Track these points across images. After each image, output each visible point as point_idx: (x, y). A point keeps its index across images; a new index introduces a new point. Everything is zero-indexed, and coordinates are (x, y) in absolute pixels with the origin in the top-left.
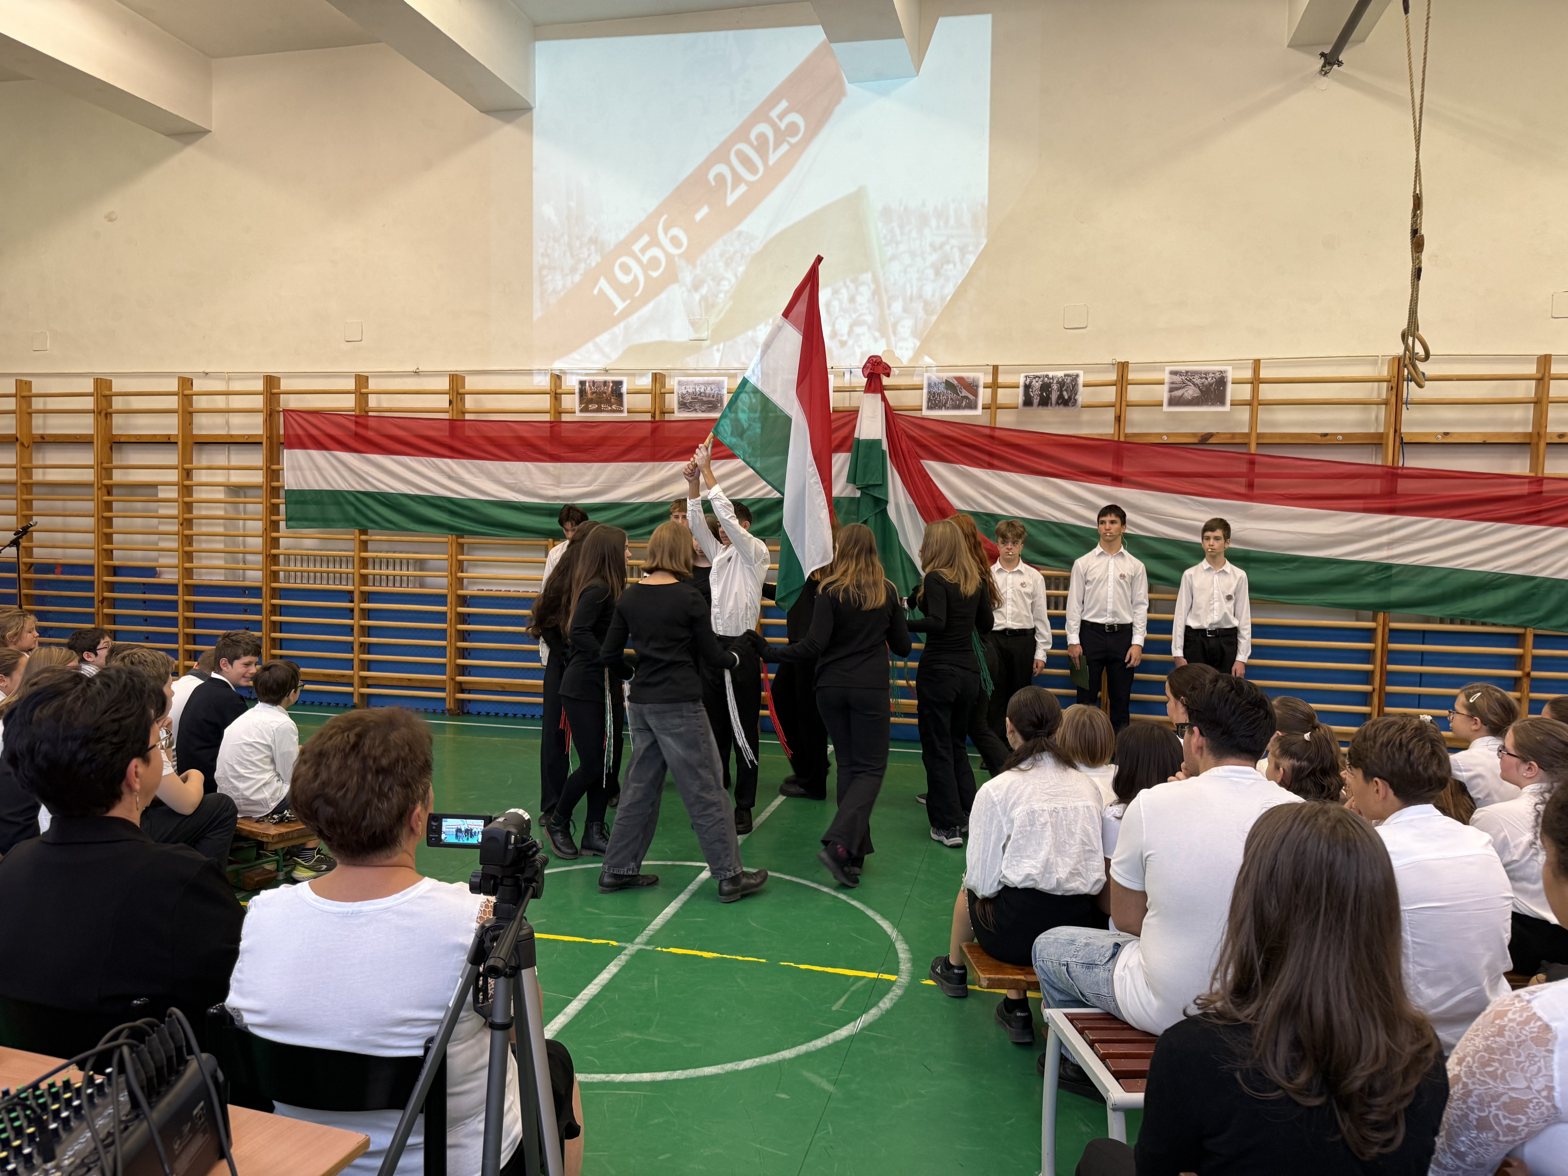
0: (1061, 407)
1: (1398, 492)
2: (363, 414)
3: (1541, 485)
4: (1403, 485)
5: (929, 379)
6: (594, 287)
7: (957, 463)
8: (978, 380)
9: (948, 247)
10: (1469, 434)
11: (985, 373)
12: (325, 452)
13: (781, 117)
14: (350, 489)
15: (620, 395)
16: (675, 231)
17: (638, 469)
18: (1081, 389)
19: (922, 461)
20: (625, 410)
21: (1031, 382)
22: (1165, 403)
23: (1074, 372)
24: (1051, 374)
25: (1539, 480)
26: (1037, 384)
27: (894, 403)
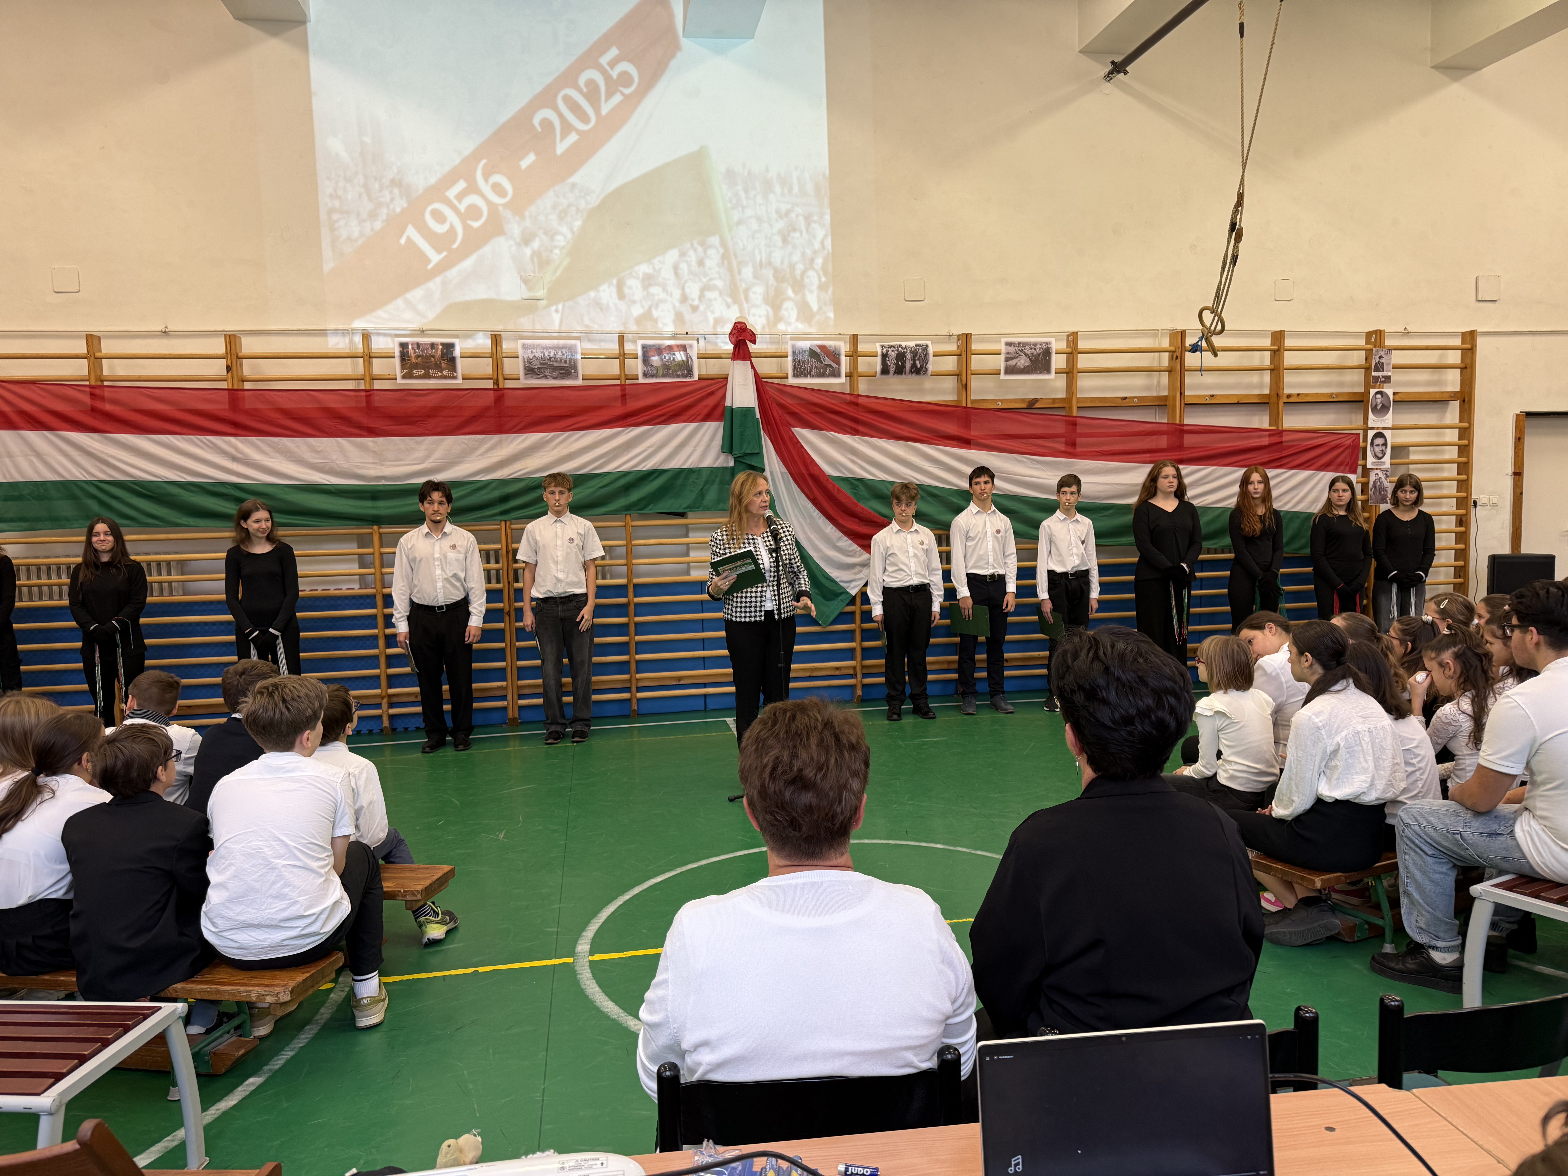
0: (914, 375)
1: (1185, 446)
2: (99, 383)
3: (1282, 436)
4: (1188, 440)
5: (793, 346)
6: (401, 236)
7: (827, 430)
8: (840, 347)
9: (793, 215)
10: (1228, 396)
11: (845, 342)
12: (46, 433)
13: (613, 64)
14: (89, 478)
15: (453, 360)
16: (497, 178)
17: (482, 443)
18: (931, 358)
19: (792, 429)
20: (460, 376)
21: (887, 351)
22: (1002, 372)
23: (924, 342)
24: (904, 344)
25: (1280, 433)
26: (893, 354)
27: (760, 371)
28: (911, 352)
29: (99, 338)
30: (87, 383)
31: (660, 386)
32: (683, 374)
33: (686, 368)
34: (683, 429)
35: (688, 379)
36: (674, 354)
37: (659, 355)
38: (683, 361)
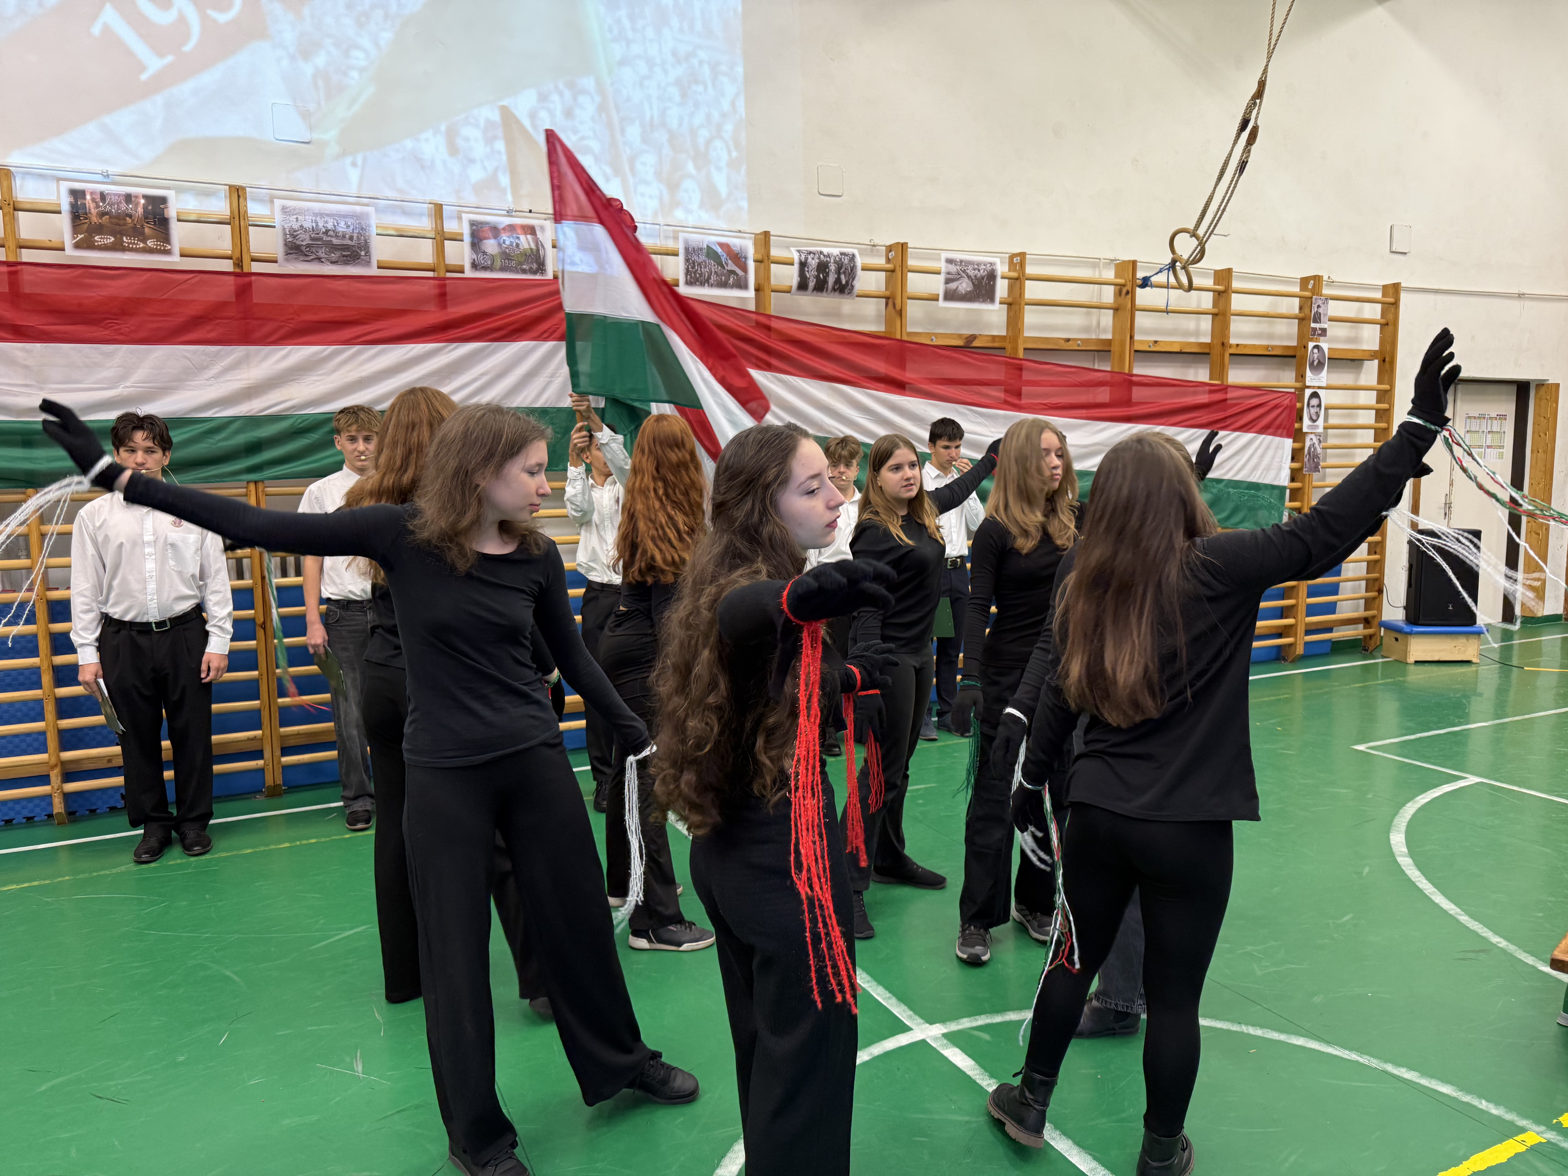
0: (837, 293)
1: (1133, 400)
4: (1137, 394)
8: (747, 249)
10: (1172, 343)
11: (755, 243)
15: (164, 223)
18: (859, 273)
20: (176, 251)
21: (806, 259)
22: (941, 297)
23: (849, 251)
24: (826, 251)
25: (1225, 388)
26: (813, 262)
28: (835, 262)
31: (498, 284)
32: (532, 268)
33: (536, 259)
35: (538, 277)
36: (518, 238)
37: (495, 237)
38: (531, 249)
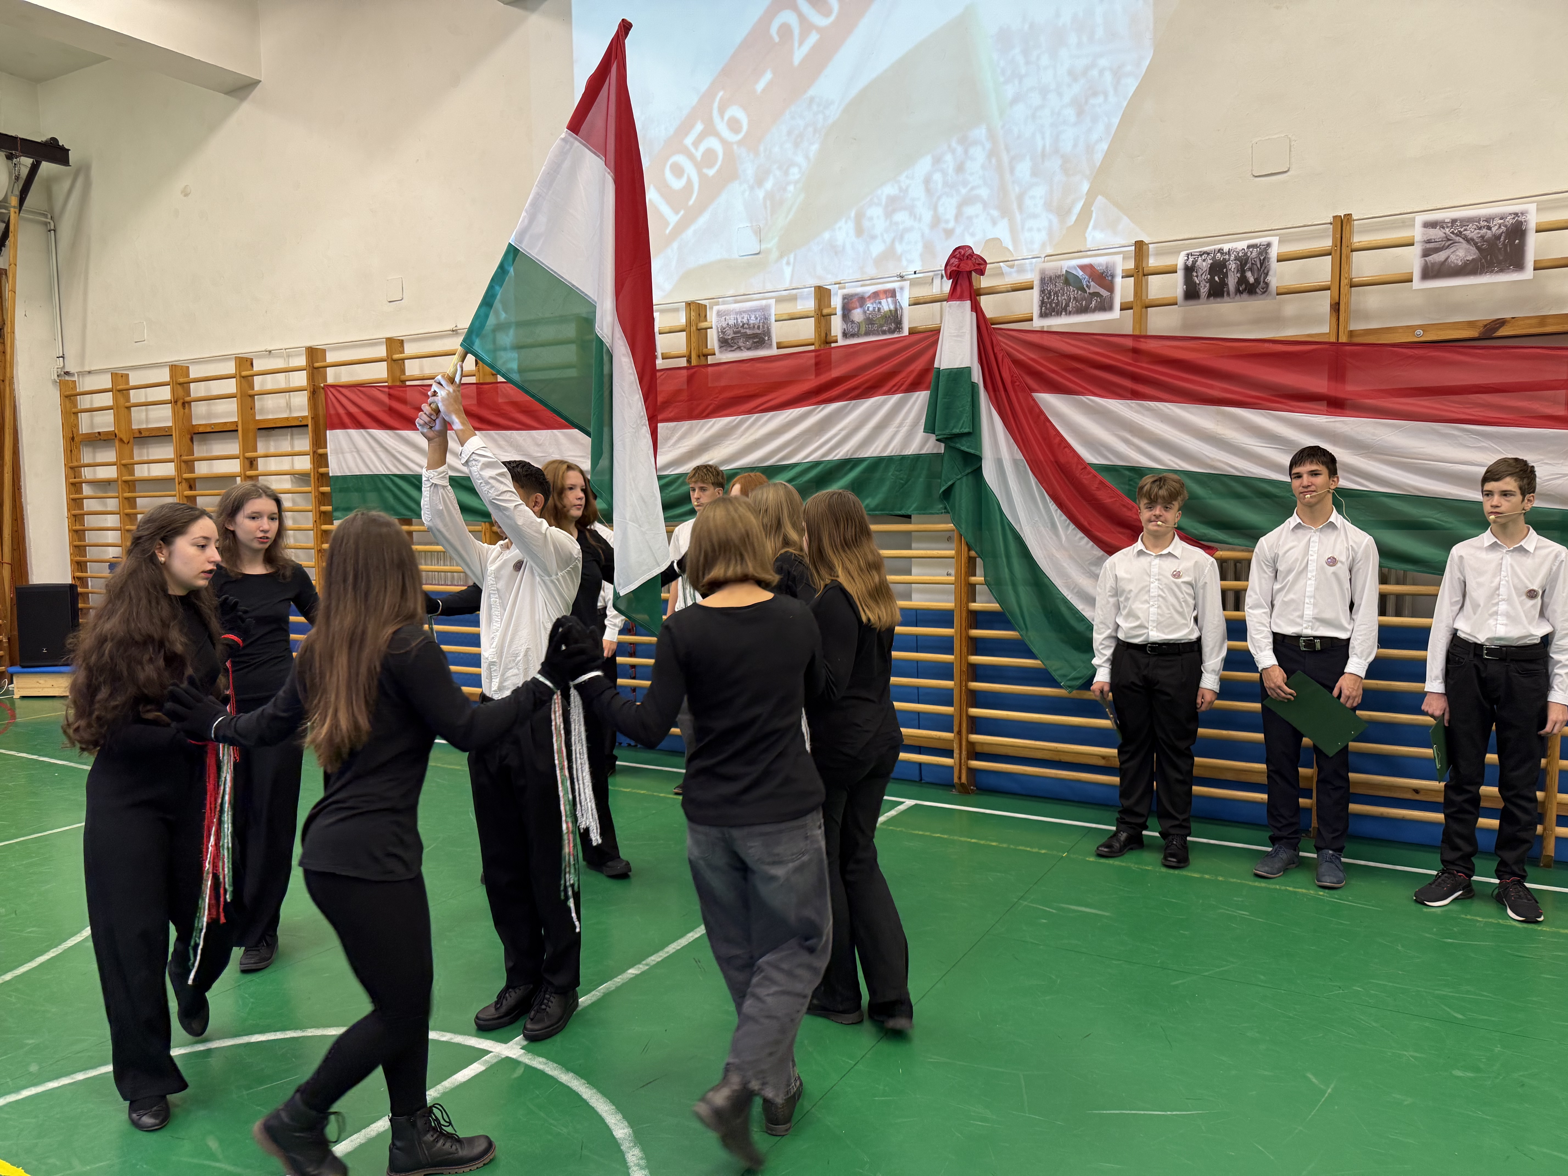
0: (1245, 296)
2: (398, 384)
5: (1042, 271)
7: (1083, 395)
8: (1114, 267)
11: (1125, 256)
12: (363, 431)
14: (387, 472)
18: (1274, 265)
19: (1035, 395)
22: (1418, 276)
23: (1264, 240)
27: (989, 313)
29: (402, 342)
30: (386, 384)
31: (861, 347)
32: (890, 328)
33: (895, 319)
34: (884, 403)
35: (896, 335)
36: (880, 303)
37: (861, 306)
38: (890, 311)
